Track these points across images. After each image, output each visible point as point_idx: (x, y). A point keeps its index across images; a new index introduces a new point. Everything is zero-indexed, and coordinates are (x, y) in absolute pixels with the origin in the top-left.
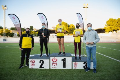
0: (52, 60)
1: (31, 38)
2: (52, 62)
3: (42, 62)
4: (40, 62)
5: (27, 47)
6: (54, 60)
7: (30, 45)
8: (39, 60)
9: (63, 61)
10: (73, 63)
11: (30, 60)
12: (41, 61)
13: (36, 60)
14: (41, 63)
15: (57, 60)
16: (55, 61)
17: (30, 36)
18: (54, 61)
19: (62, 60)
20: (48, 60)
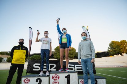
0: (53, 78)
1: (25, 51)
2: (52, 80)
3: (39, 81)
4: (37, 81)
5: (19, 62)
6: (55, 78)
7: (24, 59)
8: (36, 78)
9: (66, 79)
10: (80, 80)
11: (23, 79)
12: (37, 79)
13: (31, 79)
14: (38, 83)
15: (59, 78)
16: (57, 79)
17: (24, 49)
18: (55, 80)
19: (66, 77)
20: (48, 78)
